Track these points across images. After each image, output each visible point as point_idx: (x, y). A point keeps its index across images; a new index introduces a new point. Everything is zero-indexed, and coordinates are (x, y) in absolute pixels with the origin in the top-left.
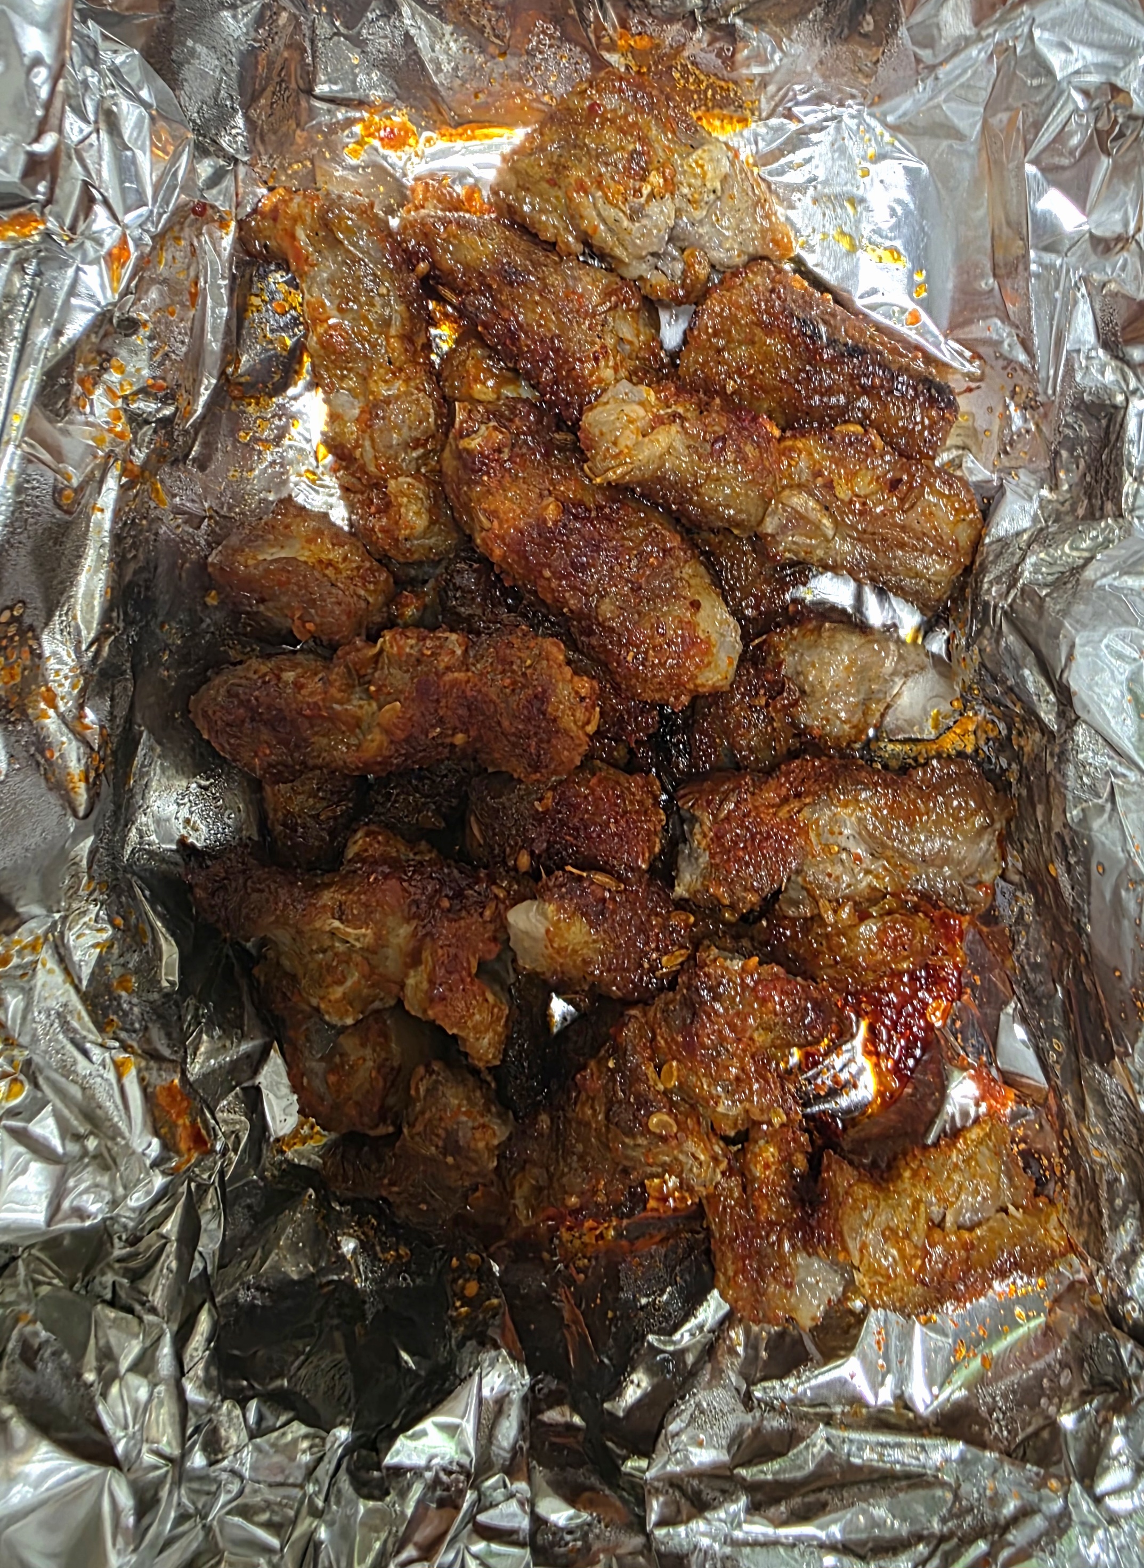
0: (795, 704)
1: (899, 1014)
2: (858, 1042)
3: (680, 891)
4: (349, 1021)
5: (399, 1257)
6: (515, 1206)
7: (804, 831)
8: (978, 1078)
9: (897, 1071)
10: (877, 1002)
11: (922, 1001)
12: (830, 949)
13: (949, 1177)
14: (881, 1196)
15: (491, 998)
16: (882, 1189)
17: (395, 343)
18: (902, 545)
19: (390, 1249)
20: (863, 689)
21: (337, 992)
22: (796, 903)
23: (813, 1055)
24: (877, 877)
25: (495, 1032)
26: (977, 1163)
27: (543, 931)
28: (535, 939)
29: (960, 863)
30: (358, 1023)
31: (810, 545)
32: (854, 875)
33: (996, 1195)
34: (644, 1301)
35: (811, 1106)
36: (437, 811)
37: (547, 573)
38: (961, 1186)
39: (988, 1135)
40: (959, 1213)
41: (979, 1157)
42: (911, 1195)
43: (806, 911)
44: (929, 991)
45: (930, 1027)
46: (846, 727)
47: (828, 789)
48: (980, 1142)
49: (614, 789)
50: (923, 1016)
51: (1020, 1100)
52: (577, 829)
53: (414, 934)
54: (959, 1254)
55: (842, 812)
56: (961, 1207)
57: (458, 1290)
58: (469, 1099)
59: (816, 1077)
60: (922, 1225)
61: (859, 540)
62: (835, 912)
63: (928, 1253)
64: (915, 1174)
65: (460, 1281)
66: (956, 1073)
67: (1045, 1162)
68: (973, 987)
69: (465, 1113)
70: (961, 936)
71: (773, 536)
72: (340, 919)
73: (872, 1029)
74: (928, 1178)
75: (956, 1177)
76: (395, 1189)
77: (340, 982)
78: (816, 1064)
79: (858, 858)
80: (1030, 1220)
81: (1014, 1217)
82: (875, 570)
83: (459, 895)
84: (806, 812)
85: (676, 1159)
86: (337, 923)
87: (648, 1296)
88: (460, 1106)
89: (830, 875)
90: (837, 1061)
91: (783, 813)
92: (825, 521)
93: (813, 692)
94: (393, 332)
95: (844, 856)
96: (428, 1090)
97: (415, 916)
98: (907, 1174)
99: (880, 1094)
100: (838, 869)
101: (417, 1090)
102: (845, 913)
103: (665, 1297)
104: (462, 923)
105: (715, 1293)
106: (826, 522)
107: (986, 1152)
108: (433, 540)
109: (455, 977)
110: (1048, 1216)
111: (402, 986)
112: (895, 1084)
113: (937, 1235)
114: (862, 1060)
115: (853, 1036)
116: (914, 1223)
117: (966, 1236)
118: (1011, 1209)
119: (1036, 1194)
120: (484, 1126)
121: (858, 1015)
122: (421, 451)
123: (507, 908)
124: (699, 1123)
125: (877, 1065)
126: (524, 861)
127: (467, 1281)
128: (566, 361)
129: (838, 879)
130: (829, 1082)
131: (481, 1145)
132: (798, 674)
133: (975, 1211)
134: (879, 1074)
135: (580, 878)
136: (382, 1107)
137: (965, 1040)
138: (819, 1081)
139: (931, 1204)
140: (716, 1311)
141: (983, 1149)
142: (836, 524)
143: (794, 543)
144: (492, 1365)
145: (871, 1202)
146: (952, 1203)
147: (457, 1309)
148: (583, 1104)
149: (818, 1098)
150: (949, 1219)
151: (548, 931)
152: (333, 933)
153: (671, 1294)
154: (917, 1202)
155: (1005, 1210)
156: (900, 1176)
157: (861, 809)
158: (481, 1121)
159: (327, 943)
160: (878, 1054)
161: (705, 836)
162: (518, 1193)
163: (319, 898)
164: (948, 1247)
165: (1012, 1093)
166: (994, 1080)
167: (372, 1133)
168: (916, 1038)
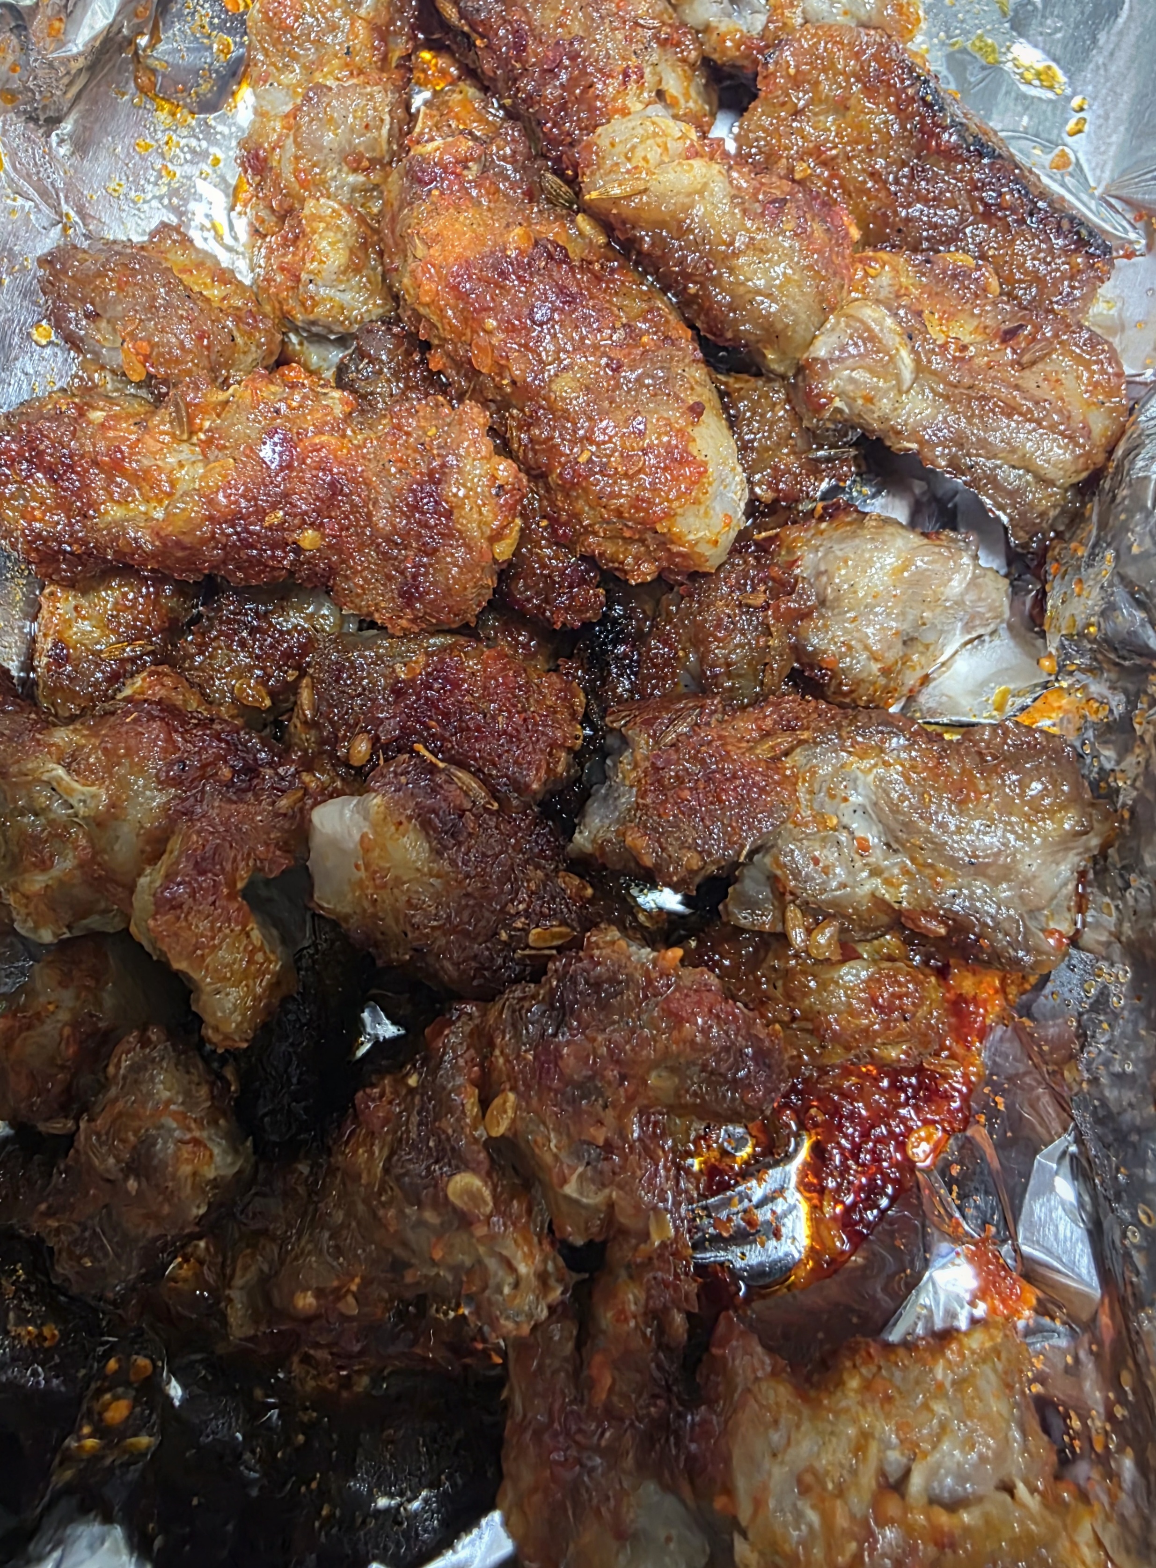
0: (806, 615)
1: (865, 1136)
2: (794, 1168)
3: (582, 839)
4: (47, 936)
5: (41, 1337)
6: (230, 1300)
7: (792, 782)
8: (979, 1259)
9: (846, 1222)
10: (836, 1111)
11: (903, 1120)
12: (789, 996)
13: (926, 1406)
14: (806, 1412)
15: (256, 935)
16: (805, 1399)
17: (361, 28)
18: (1010, 411)
19: (30, 1322)
20: (912, 613)
21: (37, 882)
22: (752, 905)
23: (721, 1173)
24: (887, 882)
25: (250, 990)
26: (976, 1389)
27: (357, 837)
28: (343, 852)
29: (1027, 882)
30: (63, 945)
31: (876, 388)
32: (852, 871)
33: (1000, 1456)
34: (383, 1502)
35: (705, 1250)
36: (263, 681)
37: (491, 323)
38: (944, 1427)
39: (996, 1351)
40: (933, 1473)
41: (981, 1383)
42: (855, 1421)
43: (766, 921)
44: (918, 1109)
45: (908, 1165)
46: (875, 667)
47: (839, 727)
48: (984, 1358)
49: (517, 674)
50: (901, 1147)
51: (1042, 1309)
52: (446, 715)
53: (165, 808)
54: (925, 1550)
55: (856, 765)
56: (939, 1465)
57: (97, 1407)
58: (188, 1094)
59: (718, 1207)
60: (868, 1480)
61: (947, 398)
62: (809, 931)
63: (872, 1534)
64: (867, 1386)
65: (108, 1396)
66: (944, 1247)
67: (1076, 1424)
68: (992, 1113)
69: (174, 1115)
70: (982, 1034)
71: (824, 363)
72: (68, 768)
73: (819, 1152)
74: (889, 1399)
75: (939, 1408)
76: (53, 1223)
77: (44, 865)
78: (725, 1187)
79: (864, 847)
80: (1050, 1519)
81: (1023, 1506)
82: (961, 446)
83: (252, 770)
84: (799, 757)
85: (479, 1261)
86: (61, 771)
87: (392, 1496)
88: (169, 1102)
89: (816, 861)
90: (757, 1190)
91: (763, 751)
92: (904, 353)
93: (837, 599)
94: (362, 12)
95: (843, 837)
96: (131, 1068)
97: (177, 782)
98: (854, 1383)
99: (813, 1252)
100: (828, 855)
101: (118, 1066)
102: (824, 937)
103: (416, 1505)
104: (243, 808)
105: (496, 1516)
106: (906, 358)
107: (992, 1377)
108: (348, 296)
109: (205, 881)
110: (1076, 1522)
111: (131, 889)
112: (842, 1244)
113: (892, 1507)
114: (794, 1196)
115: (789, 1158)
116: (854, 1472)
117: (943, 1518)
118: (1021, 1489)
119: (1058, 1477)
120: (196, 1142)
121: (801, 1125)
122: (361, 178)
123: (316, 804)
124: (529, 1212)
125: (816, 1208)
126: (362, 747)
127: (116, 1398)
128: (584, 73)
129: (826, 870)
130: (738, 1220)
131: (186, 1169)
132: (819, 574)
133: (962, 1477)
134: (817, 1221)
135: (432, 769)
136: (68, 1088)
137: (963, 1196)
138: (723, 1215)
139: (888, 1446)
140: (490, 1549)
141: (987, 1369)
142: (920, 368)
143: (852, 380)
144: (92, 1548)
145: (787, 1417)
146: (925, 1454)
147: (80, 1439)
148: (359, 1146)
149: (718, 1241)
150: (917, 1482)
151: (364, 836)
152: (53, 787)
153: (426, 1501)
154: (865, 1436)
155: (1008, 1489)
156: (840, 1383)
157: (886, 764)
158: (197, 1134)
159: (43, 801)
160: (822, 1190)
161: (636, 766)
162: (238, 1282)
163: (51, 735)
164: (909, 1530)
165: (1032, 1295)
166: (1005, 1267)
167: (42, 1127)
168: (886, 1179)
